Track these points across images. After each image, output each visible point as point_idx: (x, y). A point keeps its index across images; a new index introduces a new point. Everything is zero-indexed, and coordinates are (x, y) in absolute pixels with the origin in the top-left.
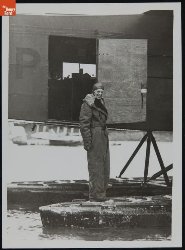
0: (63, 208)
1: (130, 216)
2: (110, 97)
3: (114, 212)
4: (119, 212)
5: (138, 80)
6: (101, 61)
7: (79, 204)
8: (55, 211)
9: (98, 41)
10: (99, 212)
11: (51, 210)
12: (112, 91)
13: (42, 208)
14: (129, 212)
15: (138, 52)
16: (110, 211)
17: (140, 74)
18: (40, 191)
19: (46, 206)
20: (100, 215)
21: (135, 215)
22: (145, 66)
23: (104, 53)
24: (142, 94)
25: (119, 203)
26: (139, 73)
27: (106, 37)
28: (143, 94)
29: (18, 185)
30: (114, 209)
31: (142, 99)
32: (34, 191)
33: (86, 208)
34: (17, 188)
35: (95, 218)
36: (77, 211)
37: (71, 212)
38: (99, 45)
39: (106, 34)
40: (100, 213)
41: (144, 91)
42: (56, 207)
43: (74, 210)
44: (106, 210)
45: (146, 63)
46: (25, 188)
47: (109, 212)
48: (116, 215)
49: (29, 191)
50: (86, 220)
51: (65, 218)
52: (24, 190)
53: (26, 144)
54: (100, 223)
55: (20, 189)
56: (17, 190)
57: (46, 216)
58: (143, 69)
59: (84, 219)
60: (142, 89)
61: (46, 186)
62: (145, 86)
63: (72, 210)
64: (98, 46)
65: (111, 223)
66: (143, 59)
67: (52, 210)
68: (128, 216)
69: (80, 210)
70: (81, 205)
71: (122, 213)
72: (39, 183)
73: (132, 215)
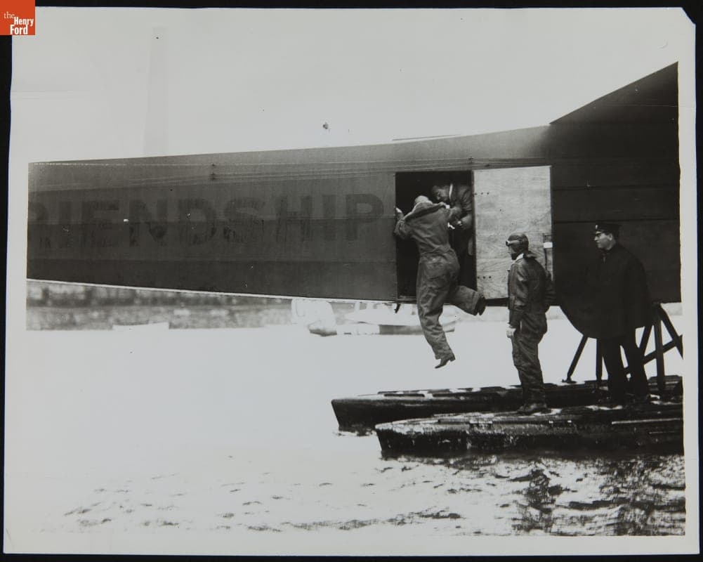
0: (411, 426)
1: (516, 437)
2: (496, 258)
3: (490, 432)
4: (497, 431)
5: (538, 229)
6: (479, 204)
7: (437, 421)
8: (398, 430)
9: (473, 173)
10: (465, 432)
11: (392, 430)
12: (497, 249)
13: (379, 426)
14: (514, 431)
15: (536, 187)
16: (483, 430)
17: (541, 220)
18: (418, 405)
19: (385, 424)
20: (467, 435)
21: (523, 436)
22: (548, 207)
23: (483, 191)
24: (545, 250)
25: (499, 418)
26: (539, 218)
27: (488, 166)
28: (548, 250)
29: (386, 395)
30: (490, 426)
31: (546, 258)
32: (409, 405)
33: (445, 425)
34: (383, 401)
35: (459, 440)
36: (431, 431)
37: (422, 432)
38: (475, 179)
39: (488, 163)
40: (468, 432)
41: (549, 245)
42: (400, 426)
43: (427, 429)
44: (476, 429)
45: (549, 202)
46: (395, 401)
47: (481, 431)
48: (493, 436)
49: (402, 404)
50: (446, 443)
51: (413, 441)
52: (394, 404)
53: (334, 334)
54: (468, 447)
55: (387, 402)
56: (382, 404)
57: (385, 437)
58: (545, 212)
59: (443, 442)
60: (544, 242)
61: (429, 397)
62: (550, 237)
63: (424, 429)
64: (473, 180)
65: (485, 447)
66: (544, 196)
67: (394, 429)
68: (512, 438)
69: (436, 429)
70: (439, 422)
71: (503, 433)
72: (420, 393)
73: (520, 436)
